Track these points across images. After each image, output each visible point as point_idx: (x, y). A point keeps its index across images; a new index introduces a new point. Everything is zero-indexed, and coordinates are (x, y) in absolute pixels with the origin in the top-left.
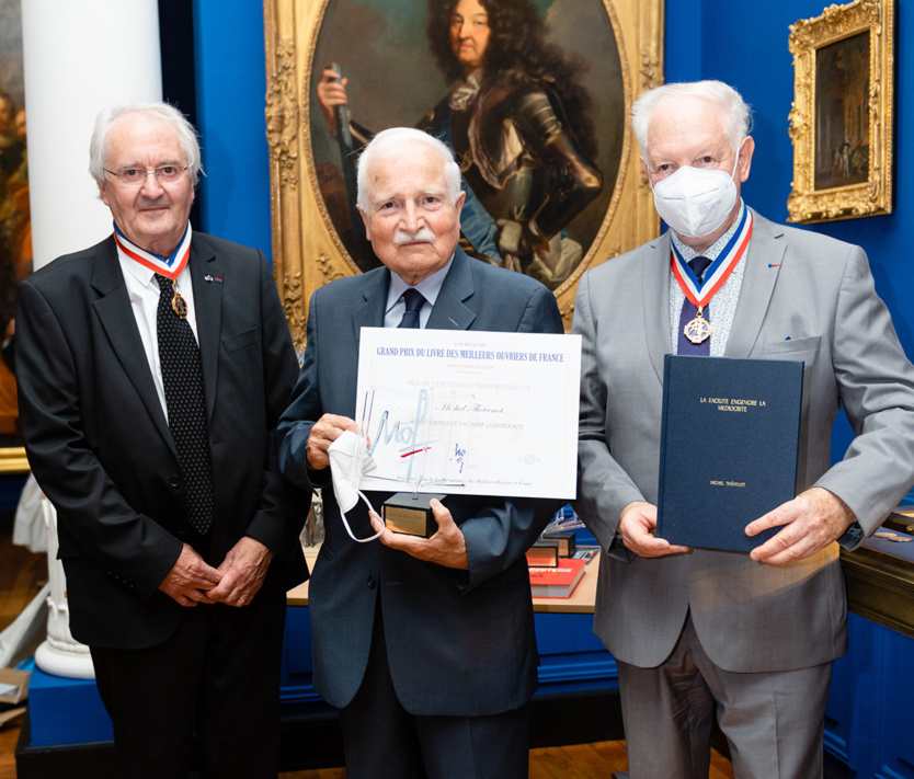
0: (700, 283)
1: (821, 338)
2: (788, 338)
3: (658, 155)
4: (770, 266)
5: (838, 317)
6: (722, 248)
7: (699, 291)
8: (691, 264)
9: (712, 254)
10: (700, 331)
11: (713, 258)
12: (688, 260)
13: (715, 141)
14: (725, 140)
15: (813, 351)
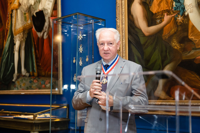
0: (106, 70)
1: (129, 84)
2: (122, 83)
3: (101, 41)
4: (121, 67)
5: (133, 80)
6: (112, 63)
7: (106, 72)
8: (105, 66)
9: (109, 64)
10: (105, 81)
11: (109, 65)
12: (104, 65)
13: (113, 40)
14: (115, 40)
15: (127, 86)
